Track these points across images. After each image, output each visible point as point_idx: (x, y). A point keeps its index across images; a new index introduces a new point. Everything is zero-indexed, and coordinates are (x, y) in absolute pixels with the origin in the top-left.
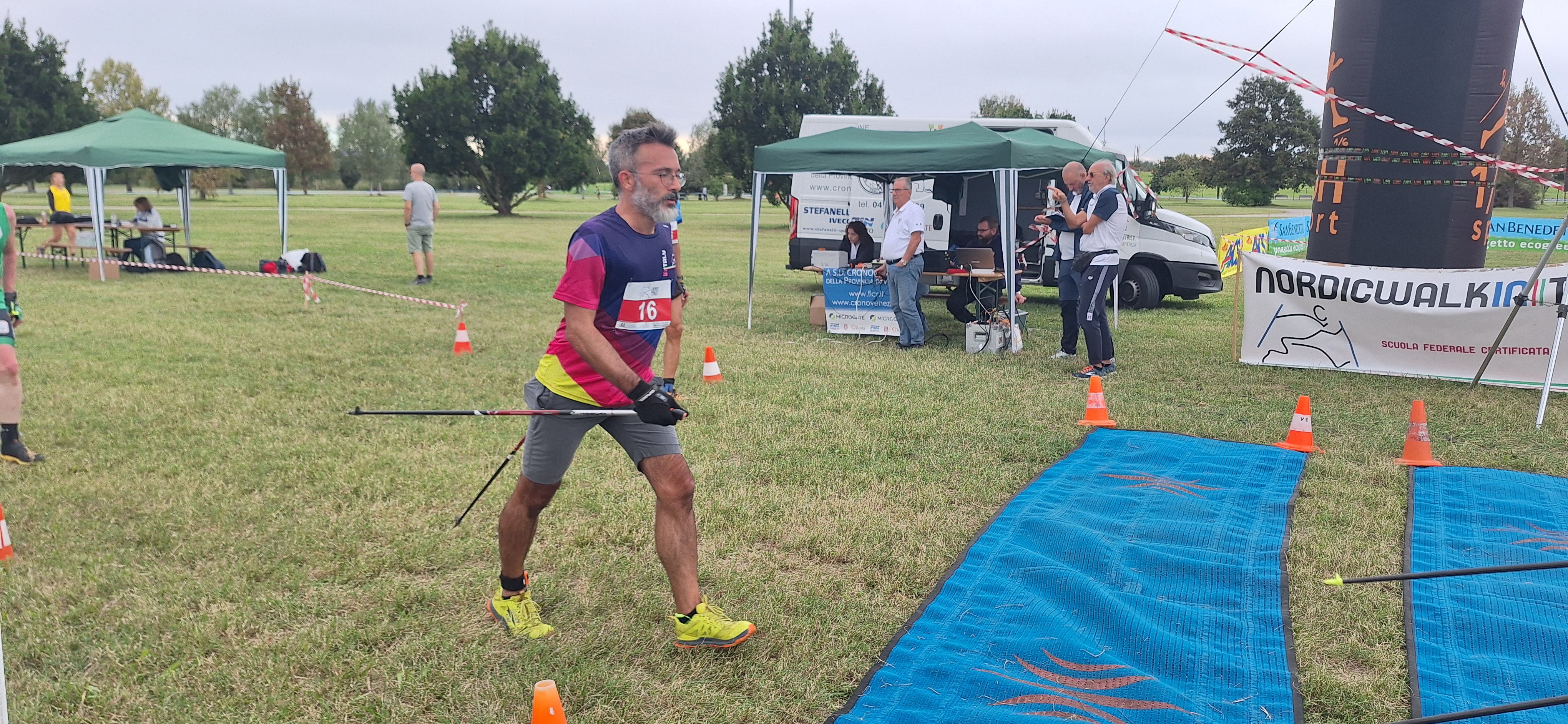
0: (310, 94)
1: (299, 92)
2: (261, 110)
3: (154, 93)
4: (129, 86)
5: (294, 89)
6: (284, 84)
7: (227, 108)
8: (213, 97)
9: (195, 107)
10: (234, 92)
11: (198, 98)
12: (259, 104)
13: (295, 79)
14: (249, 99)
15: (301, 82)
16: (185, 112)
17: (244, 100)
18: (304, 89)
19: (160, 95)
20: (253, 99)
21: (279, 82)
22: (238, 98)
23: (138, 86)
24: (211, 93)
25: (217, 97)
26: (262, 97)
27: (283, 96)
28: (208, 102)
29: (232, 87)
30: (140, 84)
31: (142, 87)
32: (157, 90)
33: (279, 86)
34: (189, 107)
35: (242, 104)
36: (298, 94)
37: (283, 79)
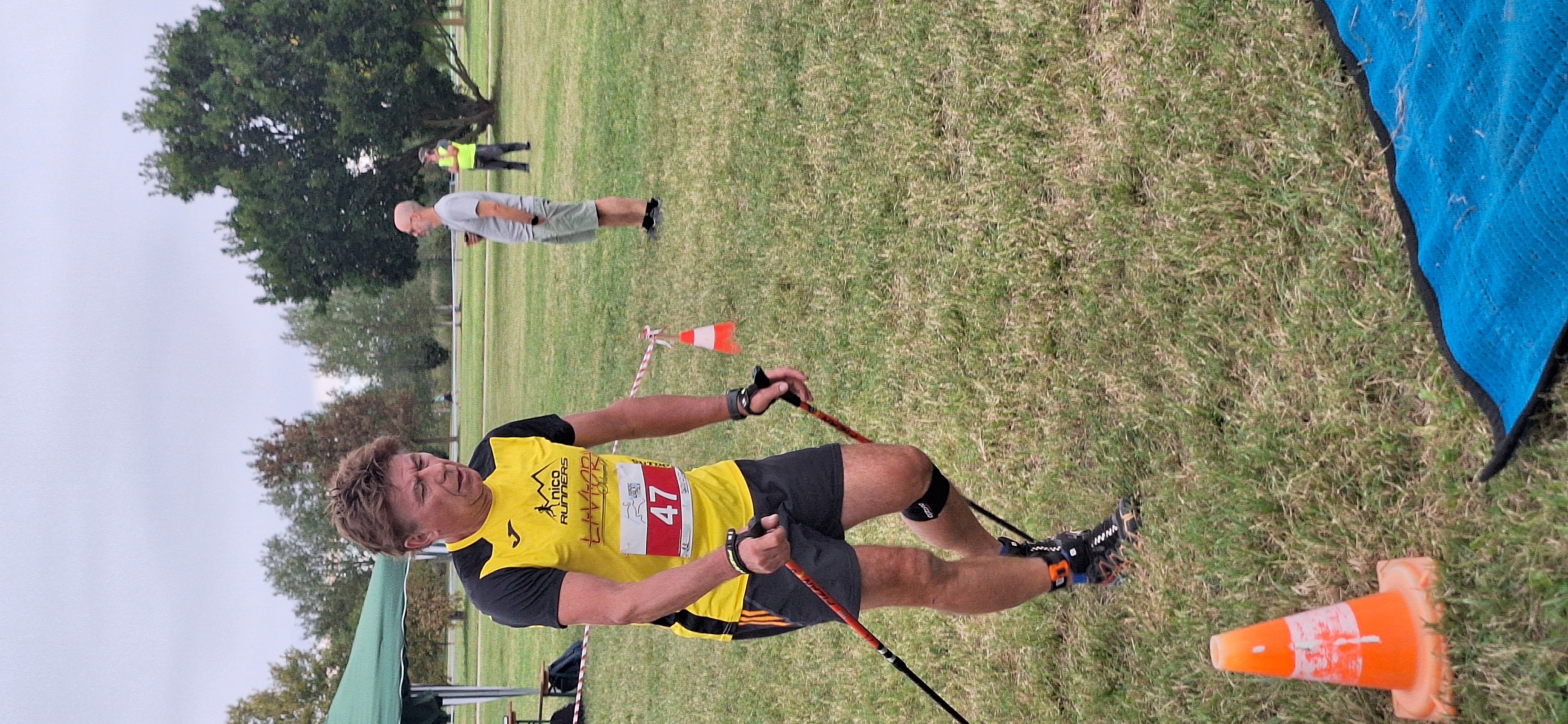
0: (277, 421)
1: (273, 441)
2: (307, 504)
3: (278, 672)
4: (268, 713)
5: (268, 449)
6: (259, 465)
7: (305, 558)
8: (286, 579)
9: (303, 610)
10: (276, 545)
11: (288, 604)
12: (297, 504)
13: (250, 446)
14: (288, 522)
15: (256, 437)
16: (312, 627)
17: (290, 529)
18: (267, 431)
19: (284, 663)
20: (289, 516)
21: (255, 472)
22: (287, 539)
23: (266, 698)
24: (277, 583)
25: (286, 574)
26: (284, 500)
27: (281, 468)
28: (295, 589)
29: (268, 549)
30: (265, 694)
31: (270, 691)
32: (275, 669)
33: (263, 474)
34: (303, 621)
35: (296, 533)
36: (277, 442)
37: (251, 466)
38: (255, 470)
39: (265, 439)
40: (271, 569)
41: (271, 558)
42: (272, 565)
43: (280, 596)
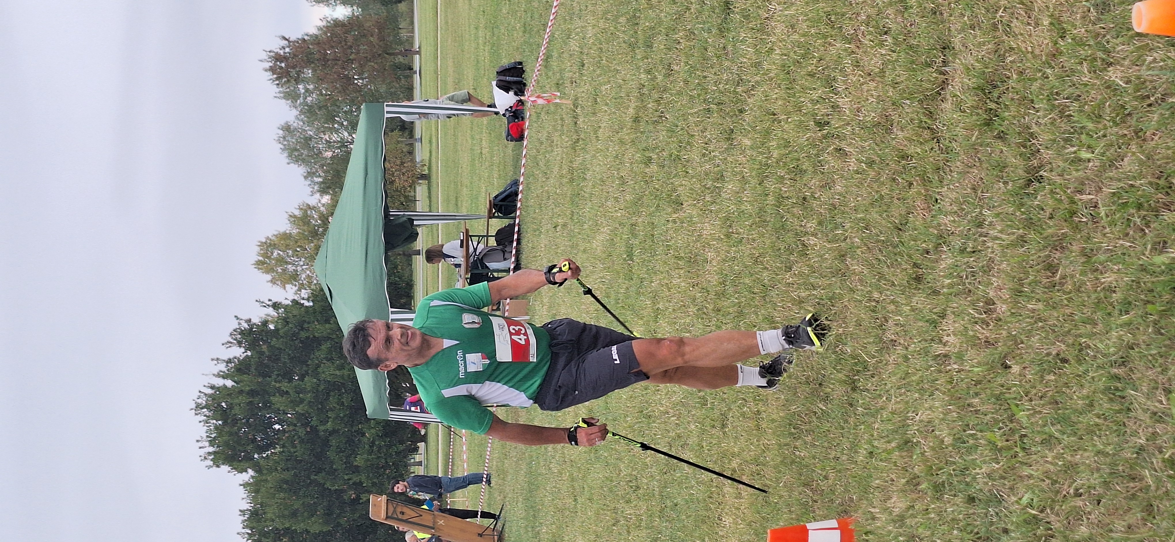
0: (284, 38)
1: (282, 52)
2: (309, 99)
4: (287, 246)
5: (278, 58)
6: (272, 70)
7: (309, 139)
8: (296, 153)
9: (309, 175)
10: (287, 129)
13: (265, 56)
14: (295, 112)
15: (269, 49)
16: (316, 187)
17: (297, 118)
19: (297, 213)
20: (296, 108)
21: (269, 75)
22: (295, 125)
23: (285, 236)
24: (290, 156)
25: (296, 149)
26: (291, 96)
27: (288, 73)
28: (303, 161)
29: (281, 132)
30: (285, 234)
31: (288, 232)
32: (291, 216)
33: (275, 76)
34: (310, 183)
35: (302, 120)
36: (285, 53)
37: (266, 70)
38: (269, 73)
39: (276, 51)
40: (284, 145)
41: (284, 138)
42: (285, 143)
43: (292, 165)
